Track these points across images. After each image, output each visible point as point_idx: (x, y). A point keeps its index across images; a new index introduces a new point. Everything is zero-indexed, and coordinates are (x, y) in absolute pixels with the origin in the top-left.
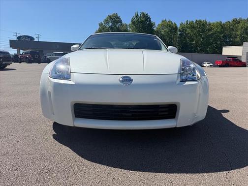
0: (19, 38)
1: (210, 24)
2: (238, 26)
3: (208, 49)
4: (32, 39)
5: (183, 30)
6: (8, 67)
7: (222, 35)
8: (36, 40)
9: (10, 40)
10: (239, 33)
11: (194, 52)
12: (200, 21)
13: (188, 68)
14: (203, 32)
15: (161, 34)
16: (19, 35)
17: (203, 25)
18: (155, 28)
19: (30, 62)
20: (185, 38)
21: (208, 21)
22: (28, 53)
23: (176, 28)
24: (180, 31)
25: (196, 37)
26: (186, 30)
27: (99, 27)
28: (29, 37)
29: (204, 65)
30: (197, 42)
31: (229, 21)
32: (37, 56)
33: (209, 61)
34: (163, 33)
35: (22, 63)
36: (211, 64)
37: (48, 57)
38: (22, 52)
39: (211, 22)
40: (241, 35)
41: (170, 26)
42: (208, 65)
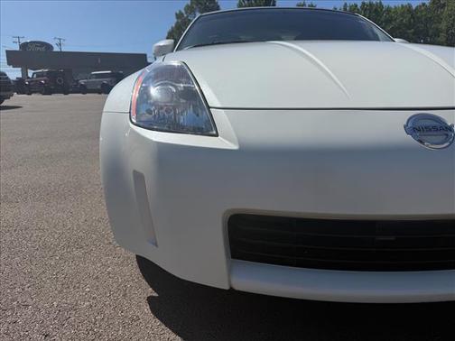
0: (24, 46)
1: (389, 10)
2: (442, 13)
4: (49, 47)
6: (6, 103)
7: (412, 30)
8: (56, 49)
9: (7, 51)
10: (443, 26)
12: (371, 4)
16: (22, 41)
17: (376, 11)
19: (48, 91)
21: (385, 4)
22: (43, 76)
27: (176, 20)
28: (43, 44)
31: (424, 4)
32: (60, 81)
35: (33, 95)
37: (82, 82)
38: (30, 72)
39: (392, 6)
40: (447, 31)
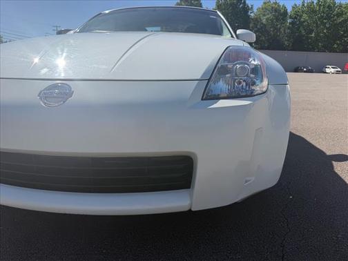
1: (341, 6)
3: (335, 46)
5: (297, 15)
11: (312, 50)
13: (238, 66)
14: (328, 18)
15: (262, 24)
17: (329, 7)
18: (252, 15)
20: (298, 29)
23: (286, 12)
24: (291, 17)
25: (317, 27)
26: (301, 16)
29: (328, 70)
30: (317, 35)
33: (335, 65)
34: (264, 21)
36: (339, 70)
39: (343, 2)
41: (276, 11)
42: (333, 70)
